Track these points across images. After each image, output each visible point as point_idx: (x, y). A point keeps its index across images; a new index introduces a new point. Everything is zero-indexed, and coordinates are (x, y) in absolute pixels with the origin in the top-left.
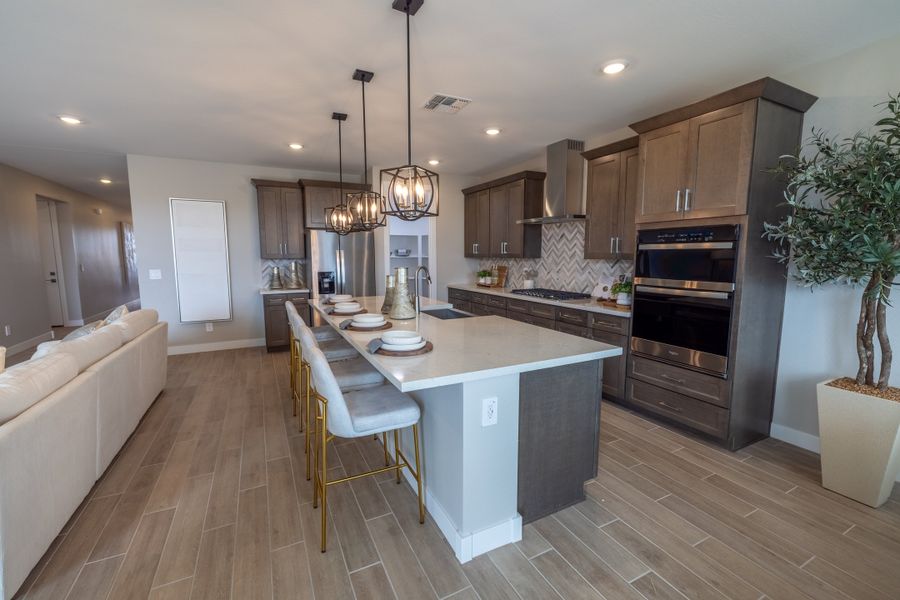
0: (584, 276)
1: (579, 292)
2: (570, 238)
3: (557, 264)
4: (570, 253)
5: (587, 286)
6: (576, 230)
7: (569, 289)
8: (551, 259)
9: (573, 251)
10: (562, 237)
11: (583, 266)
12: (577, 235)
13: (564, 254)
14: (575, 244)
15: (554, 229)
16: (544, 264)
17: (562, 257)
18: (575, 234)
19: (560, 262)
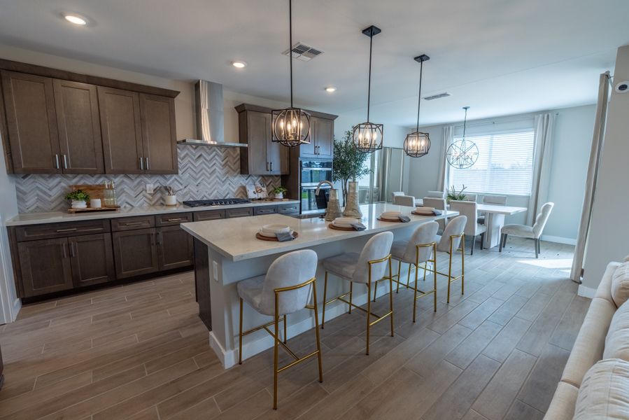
0: (225, 187)
1: (220, 198)
2: (209, 158)
3: (196, 179)
4: (210, 171)
5: (228, 194)
6: (214, 153)
7: (211, 198)
8: (187, 175)
9: (213, 169)
10: (199, 157)
11: (223, 180)
12: (216, 157)
13: (204, 171)
14: (214, 164)
15: (188, 149)
16: (178, 179)
17: (201, 173)
18: (214, 156)
19: (199, 177)
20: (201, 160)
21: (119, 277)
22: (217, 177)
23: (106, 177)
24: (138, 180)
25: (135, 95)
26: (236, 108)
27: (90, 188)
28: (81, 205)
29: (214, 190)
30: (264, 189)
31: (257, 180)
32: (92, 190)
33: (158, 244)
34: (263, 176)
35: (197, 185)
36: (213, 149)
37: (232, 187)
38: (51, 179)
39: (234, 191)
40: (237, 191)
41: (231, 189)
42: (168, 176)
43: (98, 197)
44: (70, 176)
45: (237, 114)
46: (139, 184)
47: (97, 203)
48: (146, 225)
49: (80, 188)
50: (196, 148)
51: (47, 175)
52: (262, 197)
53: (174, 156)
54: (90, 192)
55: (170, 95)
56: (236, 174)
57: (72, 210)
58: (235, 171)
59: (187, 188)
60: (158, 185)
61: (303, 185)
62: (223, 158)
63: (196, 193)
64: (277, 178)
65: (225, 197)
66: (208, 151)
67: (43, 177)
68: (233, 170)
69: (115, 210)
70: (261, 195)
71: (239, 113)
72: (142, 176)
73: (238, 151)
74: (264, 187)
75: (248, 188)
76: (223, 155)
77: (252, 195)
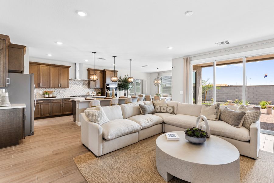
0: (83, 92)
2: (78, 84)
5: (83, 94)
7: (78, 95)
8: (71, 88)
9: (79, 87)
11: (82, 90)
12: (80, 83)
14: (80, 85)
15: (72, 81)
16: (69, 89)
19: (75, 89)
20: (76, 84)
21: (52, 115)
22: (80, 89)
24: (58, 90)
25: (59, 68)
26: (87, 69)
27: (49, 92)
28: (47, 96)
29: (79, 93)
31: (93, 90)
33: (63, 107)
34: (95, 89)
37: (85, 92)
38: (38, 89)
42: (66, 89)
43: (51, 94)
45: (87, 71)
46: (58, 91)
47: (51, 96)
48: (60, 101)
49: (47, 92)
50: (74, 81)
53: (68, 83)
54: (49, 93)
55: (68, 67)
57: (45, 97)
58: (86, 87)
59: (71, 92)
60: (63, 91)
64: (100, 90)
66: (78, 82)
69: (55, 97)
70: (94, 95)
73: (87, 82)
74: (95, 92)
75: (90, 92)
76: (82, 83)
77: (91, 94)
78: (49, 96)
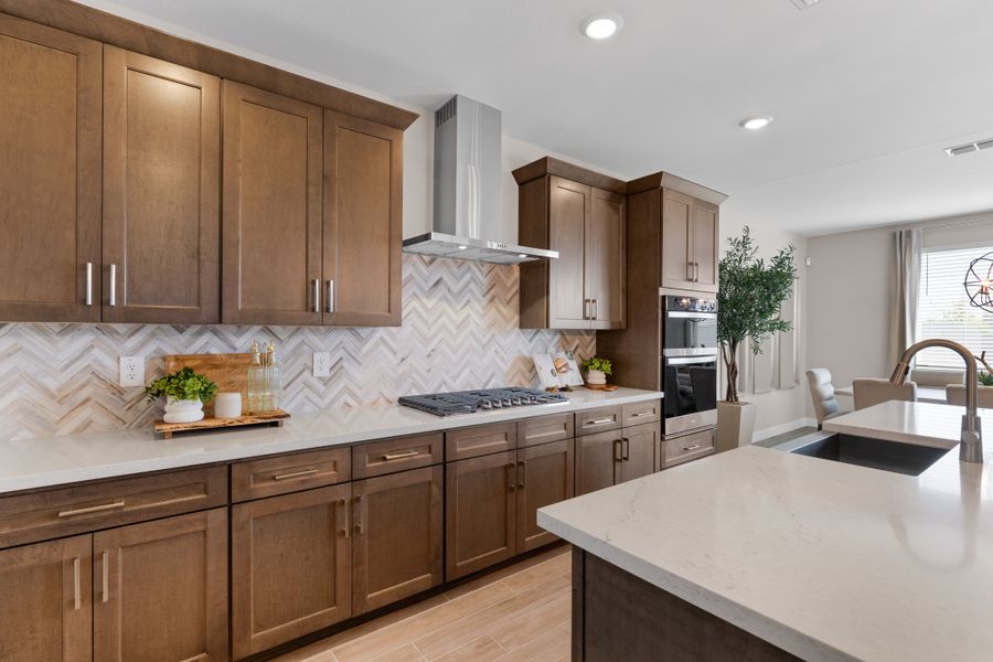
0: (486, 361)
2: (456, 288)
3: (427, 340)
4: (458, 319)
5: (493, 375)
6: (469, 275)
9: (464, 314)
10: (437, 283)
11: (484, 341)
12: (472, 285)
13: (444, 318)
14: (468, 302)
15: (414, 265)
16: (388, 339)
17: (439, 323)
18: (469, 282)
19: (435, 335)
20: (442, 290)
22: (472, 333)
23: (216, 333)
24: (296, 340)
25: (315, 113)
26: (515, 173)
27: (210, 361)
28: (189, 412)
29: (465, 367)
30: (574, 365)
31: (550, 341)
32: (216, 367)
35: (429, 356)
36: (465, 267)
37: (503, 359)
38: (67, 338)
39: (505, 368)
40: (513, 366)
41: (499, 362)
42: (364, 332)
43: (231, 387)
44: (120, 328)
45: (516, 187)
46: (295, 352)
47: (232, 406)
49: (189, 364)
50: (431, 262)
51: (55, 326)
52: (570, 385)
54: (211, 375)
56: (508, 328)
57: (166, 428)
58: (507, 321)
59: (407, 361)
60: (341, 353)
61: (668, 352)
62: (485, 288)
63: (425, 374)
64: (588, 338)
65: (486, 384)
66: (456, 270)
67: (43, 332)
68: (506, 319)
69: (275, 424)
70: (567, 380)
71: (521, 184)
72: (306, 330)
73: (517, 274)
74: (571, 359)
75: (538, 362)
76: (485, 281)
77: (548, 380)
78: (209, 412)
